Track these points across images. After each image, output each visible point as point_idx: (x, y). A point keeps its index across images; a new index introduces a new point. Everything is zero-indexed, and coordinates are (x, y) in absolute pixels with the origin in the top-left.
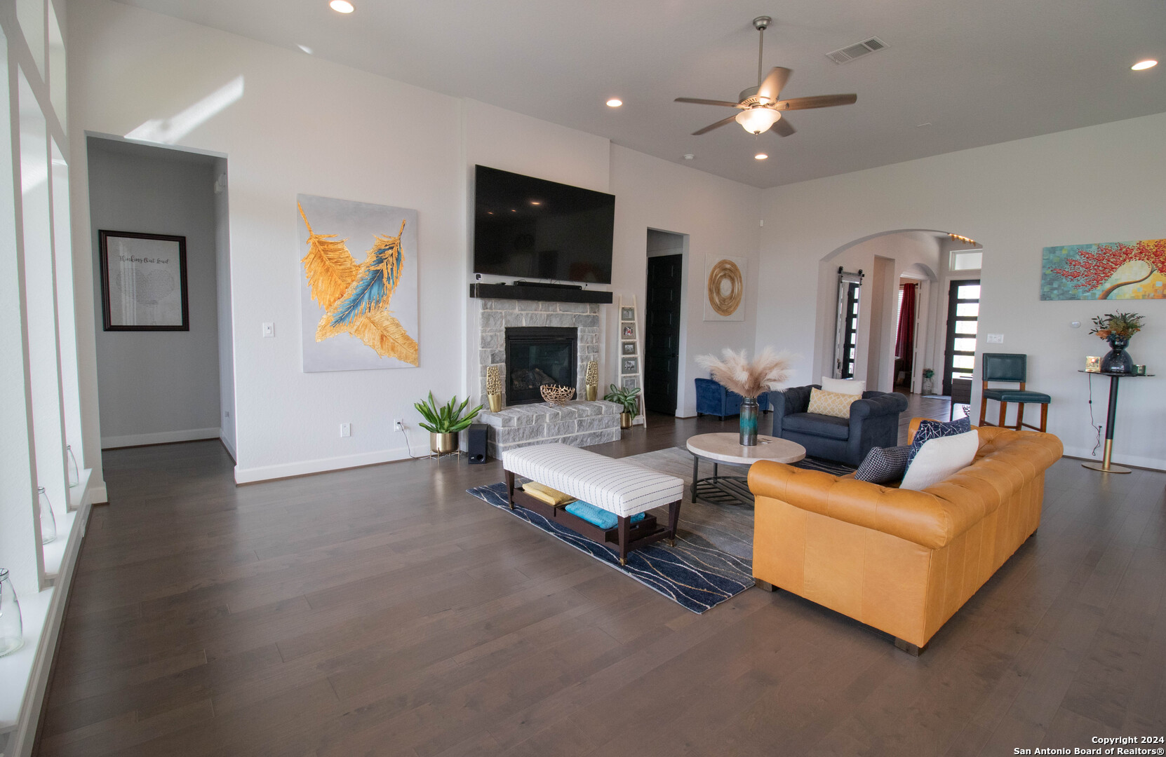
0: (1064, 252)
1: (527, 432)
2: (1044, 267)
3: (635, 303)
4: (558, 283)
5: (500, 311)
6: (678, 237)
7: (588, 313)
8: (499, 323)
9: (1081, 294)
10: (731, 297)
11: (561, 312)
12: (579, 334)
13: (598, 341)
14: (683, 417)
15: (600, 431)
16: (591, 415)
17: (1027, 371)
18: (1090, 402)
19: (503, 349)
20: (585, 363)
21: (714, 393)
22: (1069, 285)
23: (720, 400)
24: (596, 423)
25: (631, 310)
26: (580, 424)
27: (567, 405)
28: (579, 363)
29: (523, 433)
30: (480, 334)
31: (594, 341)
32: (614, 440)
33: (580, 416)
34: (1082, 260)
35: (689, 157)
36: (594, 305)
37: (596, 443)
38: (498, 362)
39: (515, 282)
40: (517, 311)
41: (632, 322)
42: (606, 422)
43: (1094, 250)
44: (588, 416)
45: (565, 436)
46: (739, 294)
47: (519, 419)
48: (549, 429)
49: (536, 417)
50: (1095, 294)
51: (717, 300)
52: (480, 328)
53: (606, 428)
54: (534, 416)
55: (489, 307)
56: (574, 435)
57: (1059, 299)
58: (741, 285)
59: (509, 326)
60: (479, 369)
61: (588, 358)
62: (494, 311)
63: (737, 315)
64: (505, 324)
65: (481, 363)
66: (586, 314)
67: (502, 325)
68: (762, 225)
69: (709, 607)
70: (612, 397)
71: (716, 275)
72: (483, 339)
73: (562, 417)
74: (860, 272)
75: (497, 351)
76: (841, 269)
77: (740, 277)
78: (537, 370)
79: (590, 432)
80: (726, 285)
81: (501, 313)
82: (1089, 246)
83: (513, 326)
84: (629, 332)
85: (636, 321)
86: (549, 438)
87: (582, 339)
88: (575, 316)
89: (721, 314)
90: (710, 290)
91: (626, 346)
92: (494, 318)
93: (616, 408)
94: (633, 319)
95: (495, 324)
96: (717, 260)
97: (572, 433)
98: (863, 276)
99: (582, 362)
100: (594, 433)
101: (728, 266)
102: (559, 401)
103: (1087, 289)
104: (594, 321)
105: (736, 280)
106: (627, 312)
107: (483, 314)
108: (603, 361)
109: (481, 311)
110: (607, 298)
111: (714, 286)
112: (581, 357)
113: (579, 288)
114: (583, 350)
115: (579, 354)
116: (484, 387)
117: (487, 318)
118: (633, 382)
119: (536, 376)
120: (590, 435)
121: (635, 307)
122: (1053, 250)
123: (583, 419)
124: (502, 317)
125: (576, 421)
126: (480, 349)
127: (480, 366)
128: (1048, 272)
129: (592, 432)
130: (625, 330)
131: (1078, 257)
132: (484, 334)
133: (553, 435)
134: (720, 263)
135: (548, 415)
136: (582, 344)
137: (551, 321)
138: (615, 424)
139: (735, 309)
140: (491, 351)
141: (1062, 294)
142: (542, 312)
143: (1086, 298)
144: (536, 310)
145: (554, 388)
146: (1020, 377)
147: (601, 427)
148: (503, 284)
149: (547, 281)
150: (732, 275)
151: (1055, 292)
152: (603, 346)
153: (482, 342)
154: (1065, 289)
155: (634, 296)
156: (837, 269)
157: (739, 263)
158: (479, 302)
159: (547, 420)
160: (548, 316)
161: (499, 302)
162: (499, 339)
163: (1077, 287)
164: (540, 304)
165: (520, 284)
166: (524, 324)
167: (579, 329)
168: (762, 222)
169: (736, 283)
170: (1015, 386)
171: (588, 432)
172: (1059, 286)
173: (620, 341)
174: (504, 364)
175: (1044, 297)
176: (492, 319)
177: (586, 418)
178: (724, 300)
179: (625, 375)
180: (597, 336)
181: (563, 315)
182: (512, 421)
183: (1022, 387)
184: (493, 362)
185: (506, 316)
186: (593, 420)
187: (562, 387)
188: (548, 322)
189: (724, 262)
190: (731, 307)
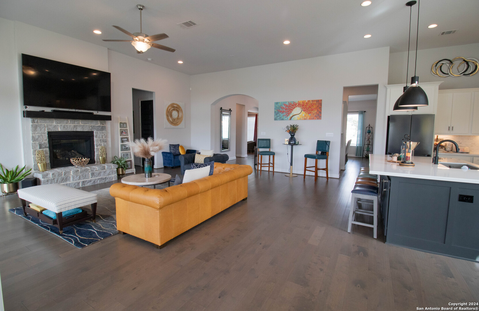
0: (280, 104)
1: (60, 180)
2: (275, 109)
3: (127, 121)
4: (80, 111)
5: (44, 124)
6: (151, 93)
7: (99, 125)
8: (43, 129)
9: (284, 118)
10: (178, 118)
11: (83, 124)
12: (94, 134)
13: (106, 137)
14: (156, 168)
15: (105, 177)
16: (99, 170)
17: (271, 144)
18: (288, 154)
19: (47, 142)
20: (99, 147)
21: (169, 157)
22: (282, 115)
23: (171, 160)
24: (102, 174)
25: (125, 123)
26: (93, 174)
27: (86, 166)
28: (95, 147)
29: (57, 180)
30: (31, 135)
31: (104, 137)
32: (113, 180)
33: (92, 171)
34: (284, 107)
35: (149, 59)
36: (103, 121)
37: (103, 182)
38: (44, 148)
39: (52, 110)
40: (54, 124)
41: (126, 128)
42: (108, 172)
43: (287, 104)
44: (97, 170)
45: (84, 180)
46: (182, 117)
47: (53, 174)
48: (73, 178)
49: (64, 173)
50: (288, 118)
51: (171, 119)
52: (31, 132)
53: (108, 175)
54: (63, 173)
55: (36, 122)
56: (89, 179)
57: (279, 120)
58: (183, 114)
59: (50, 131)
60: (32, 152)
61: (100, 145)
62: (39, 124)
63: (182, 125)
64: (47, 130)
65: (33, 149)
66: (98, 125)
67: (45, 131)
68: (191, 90)
69: (87, 245)
70: (114, 161)
71: (170, 109)
72: (33, 137)
73: (81, 172)
74: (230, 109)
75: (43, 143)
76: (221, 108)
77: (182, 110)
78: (73, 151)
79: (99, 177)
80: (175, 114)
81: (44, 125)
82: (286, 102)
83: (52, 131)
84: (125, 133)
85: (128, 128)
86: (74, 182)
87: (96, 136)
88: (91, 126)
89: (173, 125)
90: (167, 116)
91: (123, 139)
92: (40, 127)
93: (114, 167)
94: (126, 127)
95: (41, 130)
96: (170, 103)
97: (88, 178)
98: (231, 111)
99: (97, 147)
100: (102, 178)
101: (175, 106)
102: (82, 164)
103: (286, 116)
104: (103, 128)
105: (180, 111)
106: (123, 125)
107: (32, 125)
108: (110, 145)
109: (31, 124)
110: (109, 118)
111: (169, 114)
112: (96, 144)
113: (92, 114)
114: (97, 141)
115: (95, 143)
116: (35, 160)
117: (35, 128)
118: (127, 155)
119: (73, 154)
120: (99, 179)
121: (127, 122)
122: (277, 103)
123: (95, 172)
124: (45, 127)
125: (90, 173)
126: (32, 142)
127: (32, 150)
128: (276, 111)
129: (100, 177)
130: (122, 132)
131: (283, 106)
132: (34, 135)
133: (76, 180)
134: (171, 104)
135: (72, 172)
136: (96, 139)
137: (76, 129)
138: (113, 173)
139: (180, 123)
140: (39, 143)
141: (280, 118)
142: (71, 124)
143: (286, 120)
144: (66, 123)
145: (80, 159)
146: (269, 147)
147: (105, 175)
148: (43, 111)
149: (74, 110)
150: (178, 109)
151: (278, 117)
152: (109, 139)
153: (32, 139)
154: (281, 117)
155: (127, 118)
156: (220, 108)
157: (181, 104)
158: (30, 120)
159: (72, 173)
160: (74, 126)
161: (43, 119)
162: (44, 137)
163: (283, 116)
164: (69, 121)
165: (54, 111)
166: (60, 130)
167: (94, 132)
168: (191, 88)
169: (180, 113)
170: (267, 150)
171: (97, 178)
172: (279, 115)
173: (120, 137)
174: (48, 149)
175: (275, 119)
176: (38, 128)
177: (96, 172)
178: (174, 120)
179: (123, 152)
180: (105, 135)
181: (84, 125)
182: (49, 175)
183: (270, 150)
184: (40, 148)
185: (47, 126)
186: (101, 172)
187: (85, 159)
188: (75, 129)
189: (173, 104)
190: (178, 122)
